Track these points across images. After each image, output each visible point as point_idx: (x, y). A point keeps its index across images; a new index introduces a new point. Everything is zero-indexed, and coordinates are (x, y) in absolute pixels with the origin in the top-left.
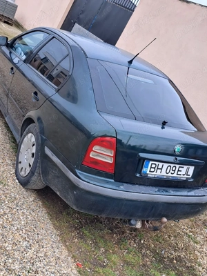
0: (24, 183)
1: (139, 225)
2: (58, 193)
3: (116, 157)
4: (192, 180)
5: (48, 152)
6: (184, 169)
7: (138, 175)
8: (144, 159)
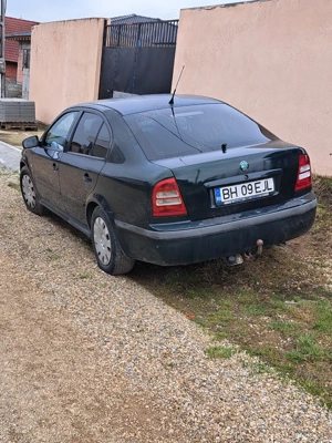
0: (111, 270)
1: (240, 261)
2: (145, 260)
3: (182, 196)
4: (277, 193)
5: (119, 224)
6: (262, 184)
7: (213, 207)
8: (213, 188)
